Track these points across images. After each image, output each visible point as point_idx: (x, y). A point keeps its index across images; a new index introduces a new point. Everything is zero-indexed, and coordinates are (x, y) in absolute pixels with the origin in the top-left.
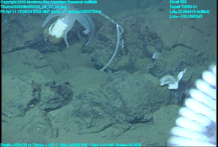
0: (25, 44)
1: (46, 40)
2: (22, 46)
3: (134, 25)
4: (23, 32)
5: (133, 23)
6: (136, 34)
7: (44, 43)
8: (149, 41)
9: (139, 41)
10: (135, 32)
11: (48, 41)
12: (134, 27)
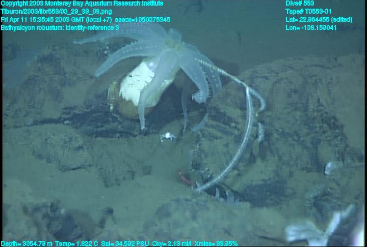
0: (63, 113)
1: (112, 107)
2: (56, 115)
3: (295, 92)
4: (63, 85)
5: (293, 87)
6: (298, 113)
7: (107, 112)
8: (324, 133)
9: (305, 130)
10: (296, 108)
11: (116, 110)
12: (295, 97)
